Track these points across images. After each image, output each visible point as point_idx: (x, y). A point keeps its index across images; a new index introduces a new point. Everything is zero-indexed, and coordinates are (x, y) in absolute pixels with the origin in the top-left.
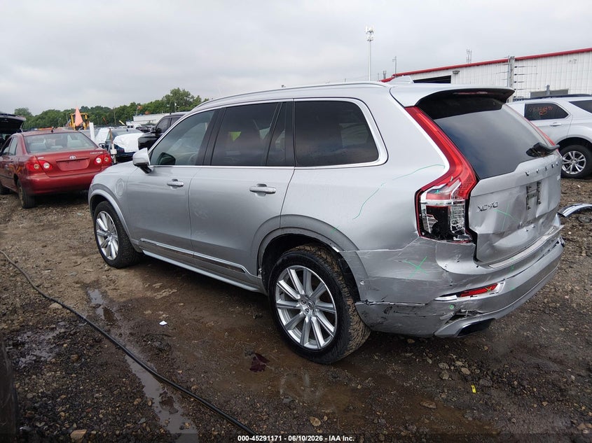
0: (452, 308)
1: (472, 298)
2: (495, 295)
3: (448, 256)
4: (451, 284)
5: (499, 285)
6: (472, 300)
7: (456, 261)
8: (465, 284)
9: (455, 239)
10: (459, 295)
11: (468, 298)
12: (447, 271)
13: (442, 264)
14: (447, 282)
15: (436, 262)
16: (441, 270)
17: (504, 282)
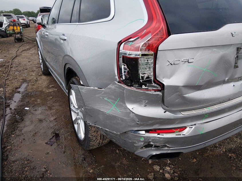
0: (142, 139)
1: (159, 136)
2: (182, 136)
3: (136, 100)
4: (138, 123)
5: (188, 129)
6: (159, 138)
7: (143, 105)
8: (152, 125)
9: (144, 87)
10: (147, 131)
11: (156, 135)
12: (133, 113)
13: (130, 106)
14: (134, 121)
15: (125, 104)
16: (129, 111)
17: (194, 127)
